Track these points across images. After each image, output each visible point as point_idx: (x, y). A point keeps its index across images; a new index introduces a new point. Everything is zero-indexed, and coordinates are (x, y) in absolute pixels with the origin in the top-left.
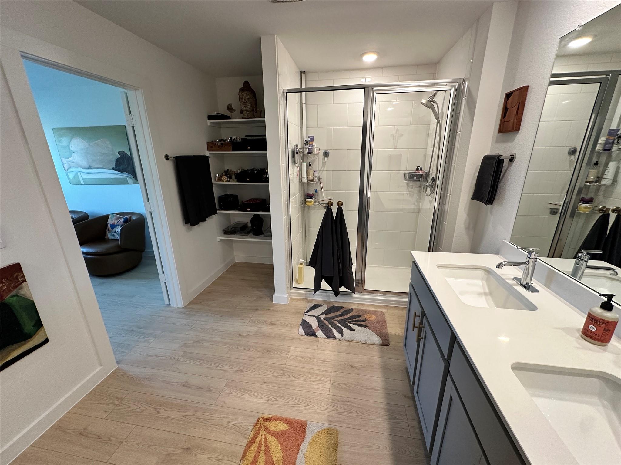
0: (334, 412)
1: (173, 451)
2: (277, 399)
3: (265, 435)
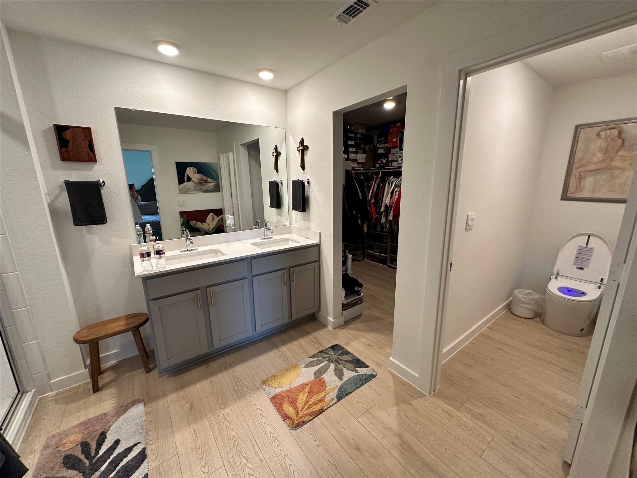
0: (250, 391)
1: (370, 457)
2: (269, 433)
3: (301, 411)
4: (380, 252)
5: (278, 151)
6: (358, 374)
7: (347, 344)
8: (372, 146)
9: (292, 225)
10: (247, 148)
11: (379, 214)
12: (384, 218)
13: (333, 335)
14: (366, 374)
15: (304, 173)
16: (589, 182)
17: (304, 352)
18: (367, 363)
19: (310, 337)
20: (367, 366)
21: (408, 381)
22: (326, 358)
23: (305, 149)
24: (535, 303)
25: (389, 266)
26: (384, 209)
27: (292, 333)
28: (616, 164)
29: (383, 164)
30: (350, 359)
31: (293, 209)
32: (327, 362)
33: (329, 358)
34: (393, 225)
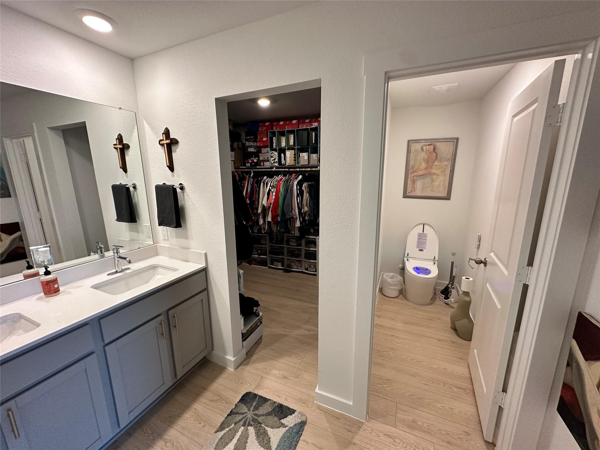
4: (259, 255)
5: (124, 143)
6: (287, 428)
7: (258, 386)
8: (240, 143)
9: (158, 243)
10: (61, 134)
11: (256, 216)
12: (262, 219)
13: (237, 380)
14: (295, 425)
15: (173, 176)
16: (419, 184)
17: (205, 425)
18: (292, 406)
19: (208, 395)
20: (292, 412)
21: (341, 412)
22: (240, 421)
23: (173, 144)
24: (399, 284)
25: (270, 267)
26: (261, 210)
27: (179, 398)
28: (434, 171)
29: (254, 164)
30: (270, 409)
31: (160, 225)
32: (242, 428)
33: (244, 420)
34: (272, 226)
